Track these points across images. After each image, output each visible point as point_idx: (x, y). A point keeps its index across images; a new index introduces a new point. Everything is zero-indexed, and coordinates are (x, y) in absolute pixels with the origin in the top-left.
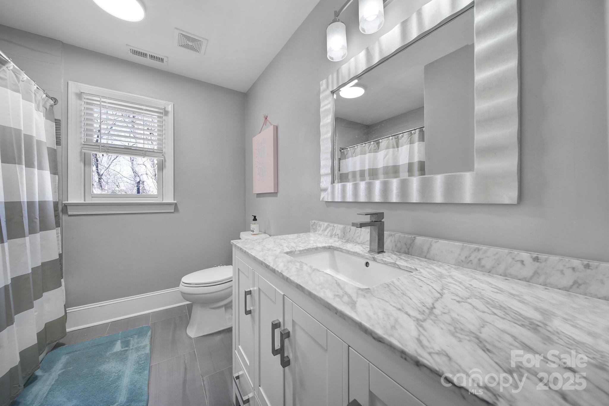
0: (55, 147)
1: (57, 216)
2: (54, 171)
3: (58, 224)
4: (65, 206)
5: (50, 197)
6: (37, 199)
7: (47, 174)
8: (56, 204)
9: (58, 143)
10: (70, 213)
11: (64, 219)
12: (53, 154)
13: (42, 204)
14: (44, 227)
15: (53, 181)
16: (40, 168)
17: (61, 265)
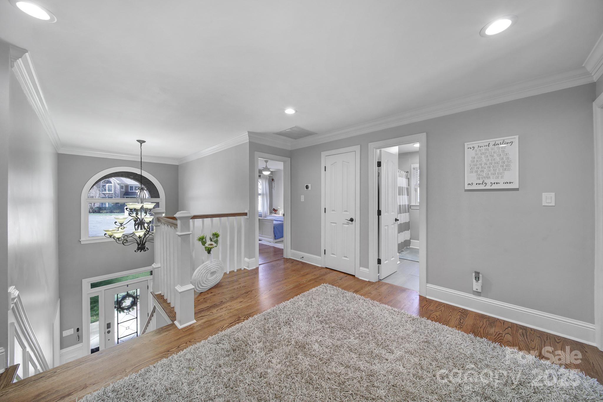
0: (408, 187)
1: (408, 209)
2: (408, 195)
3: (409, 212)
4: (410, 206)
5: (407, 203)
6: (404, 204)
7: (406, 196)
8: (408, 205)
9: (409, 186)
10: (412, 208)
11: (410, 210)
12: (407, 189)
13: (405, 205)
14: (405, 212)
15: (407, 197)
16: (405, 195)
17: (409, 223)
